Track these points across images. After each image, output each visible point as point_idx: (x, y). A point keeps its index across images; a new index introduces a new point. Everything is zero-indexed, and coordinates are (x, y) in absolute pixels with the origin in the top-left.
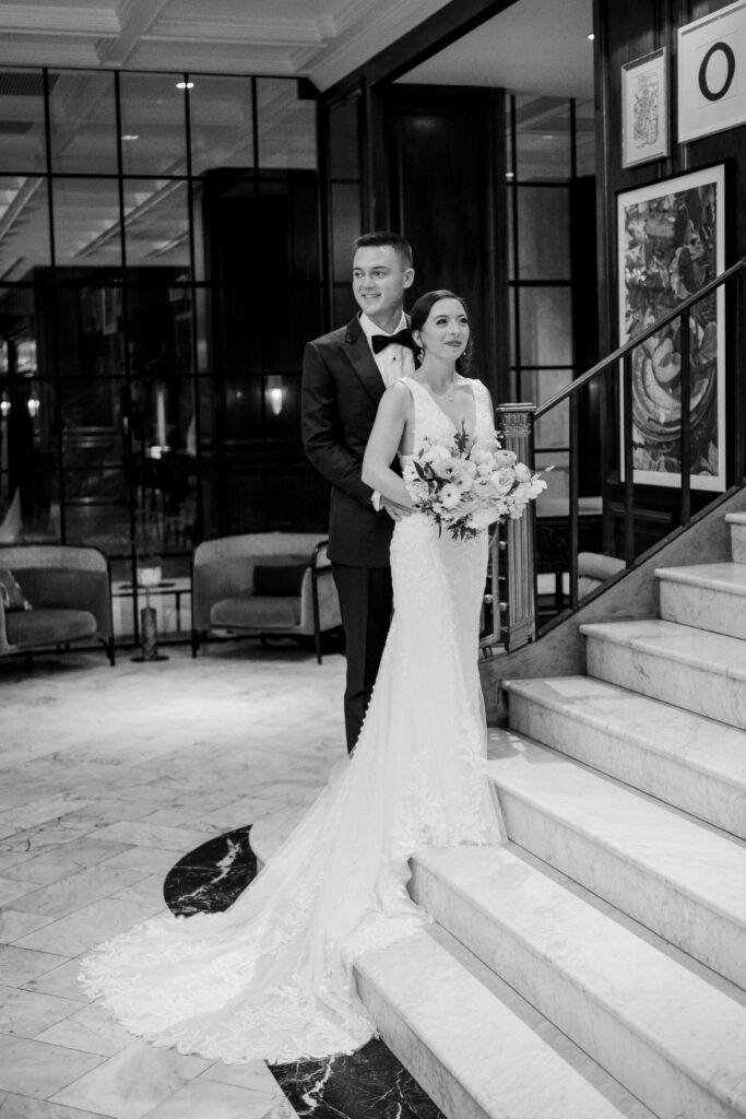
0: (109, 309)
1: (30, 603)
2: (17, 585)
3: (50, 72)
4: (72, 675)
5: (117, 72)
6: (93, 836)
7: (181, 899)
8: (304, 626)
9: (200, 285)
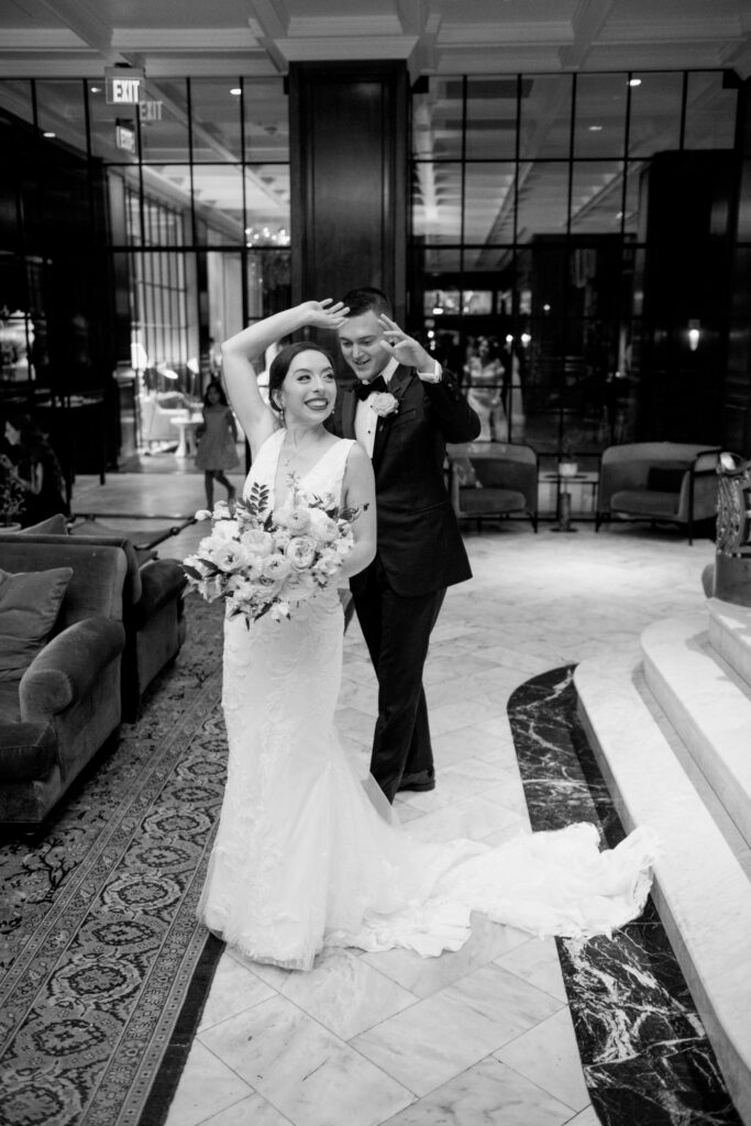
0: (581, 271)
1: (482, 483)
2: (473, 470)
3: (524, 77)
4: (504, 537)
5: (575, 74)
6: (474, 654)
7: (518, 708)
8: (681, 515)
9: (641, 246)
